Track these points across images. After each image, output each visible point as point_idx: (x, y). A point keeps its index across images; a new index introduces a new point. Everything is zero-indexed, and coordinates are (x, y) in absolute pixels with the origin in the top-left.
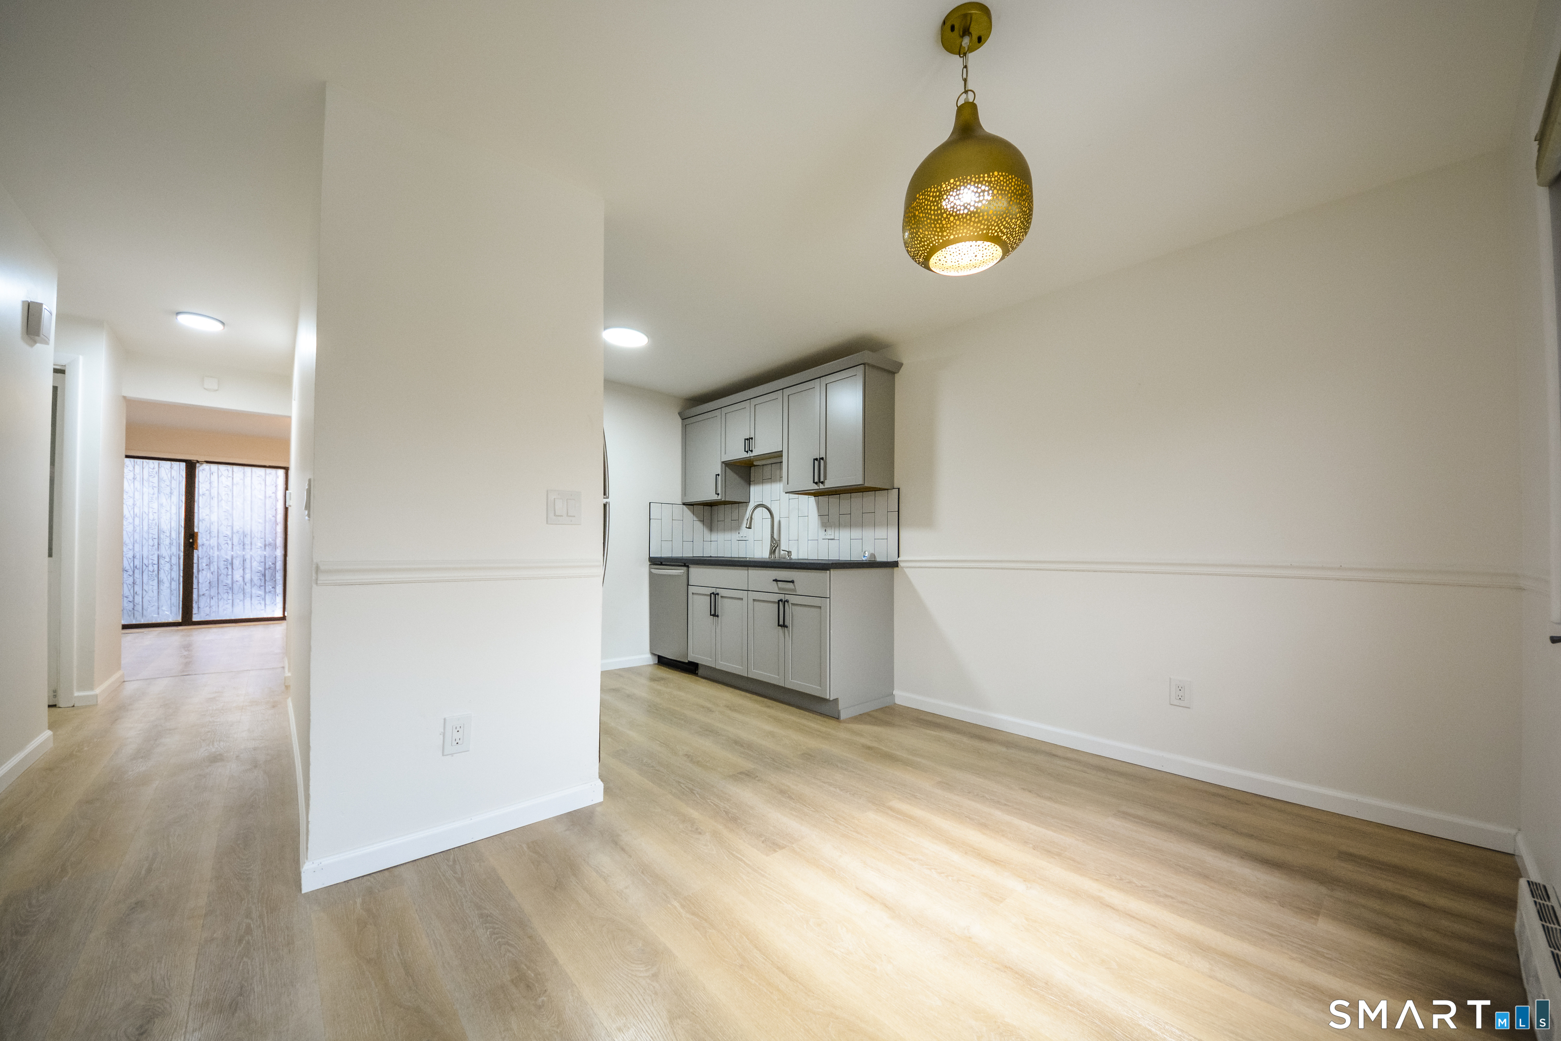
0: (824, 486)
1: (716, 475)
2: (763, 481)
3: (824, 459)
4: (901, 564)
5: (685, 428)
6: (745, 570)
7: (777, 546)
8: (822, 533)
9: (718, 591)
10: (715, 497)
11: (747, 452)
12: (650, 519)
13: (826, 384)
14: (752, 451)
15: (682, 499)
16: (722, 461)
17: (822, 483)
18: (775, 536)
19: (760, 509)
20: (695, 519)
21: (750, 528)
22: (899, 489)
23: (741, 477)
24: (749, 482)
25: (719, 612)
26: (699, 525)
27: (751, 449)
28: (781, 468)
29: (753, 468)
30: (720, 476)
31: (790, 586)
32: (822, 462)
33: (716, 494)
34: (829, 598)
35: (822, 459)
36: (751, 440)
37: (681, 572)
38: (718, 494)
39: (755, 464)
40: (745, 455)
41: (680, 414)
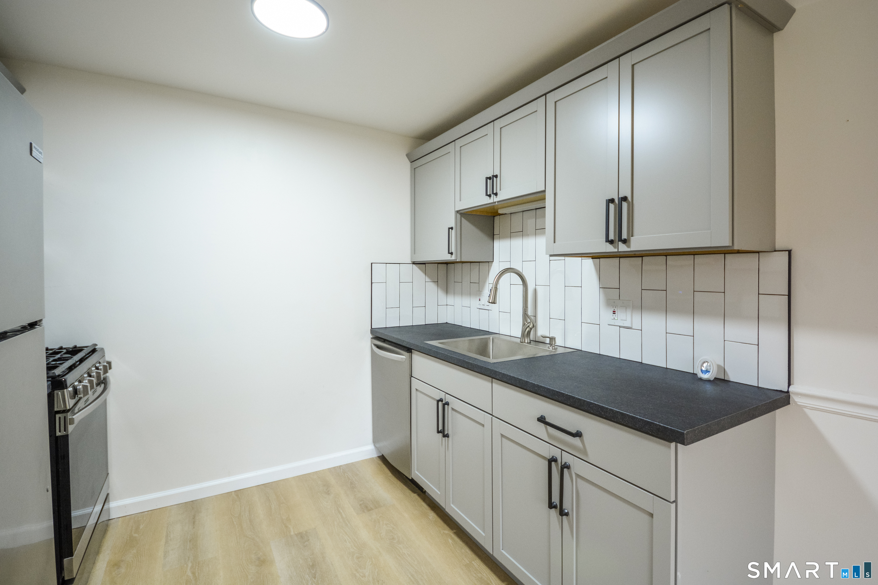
0: (629, 246)
1: (449, 228)
2: (511, 235)
3: (630, 199)
4: (794, 398)
5: (414, 171)
6: (488, 381)
7: (534, 326)
8: (607, 315)
9: (449, 399)
10: (448, 257)
11: (490, 196)
12: (372, 283)
13: (633, 66)
14: (496, 194)
15: (411, 258)
16: (457, 209)
17: (625, 241)
18: (530, 312)
19: (507, 276)
20: (428, 279)
21: (494, 303)
22: (790, 252)
23: (482, 230)
24: (492, 236)
25: (449, 430)
26: (432, 287)
27: (495, 192)
28: (544, 216)
29: (497, 219)
30: (453, 231)
31: (576, 441)
32: (625, 205)
33: (449, 253)
34: (675, 502)
35: (625, 199)
36: (495, 179)
37: (402, 358)
38: (452, 254)
39: (500, 211)
40: (487, 201)
41: (408, 156)
